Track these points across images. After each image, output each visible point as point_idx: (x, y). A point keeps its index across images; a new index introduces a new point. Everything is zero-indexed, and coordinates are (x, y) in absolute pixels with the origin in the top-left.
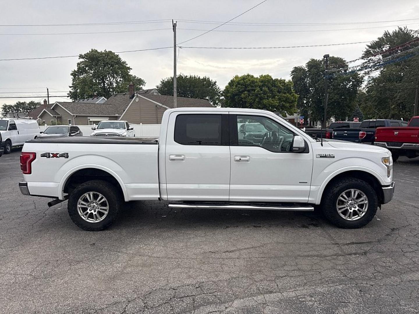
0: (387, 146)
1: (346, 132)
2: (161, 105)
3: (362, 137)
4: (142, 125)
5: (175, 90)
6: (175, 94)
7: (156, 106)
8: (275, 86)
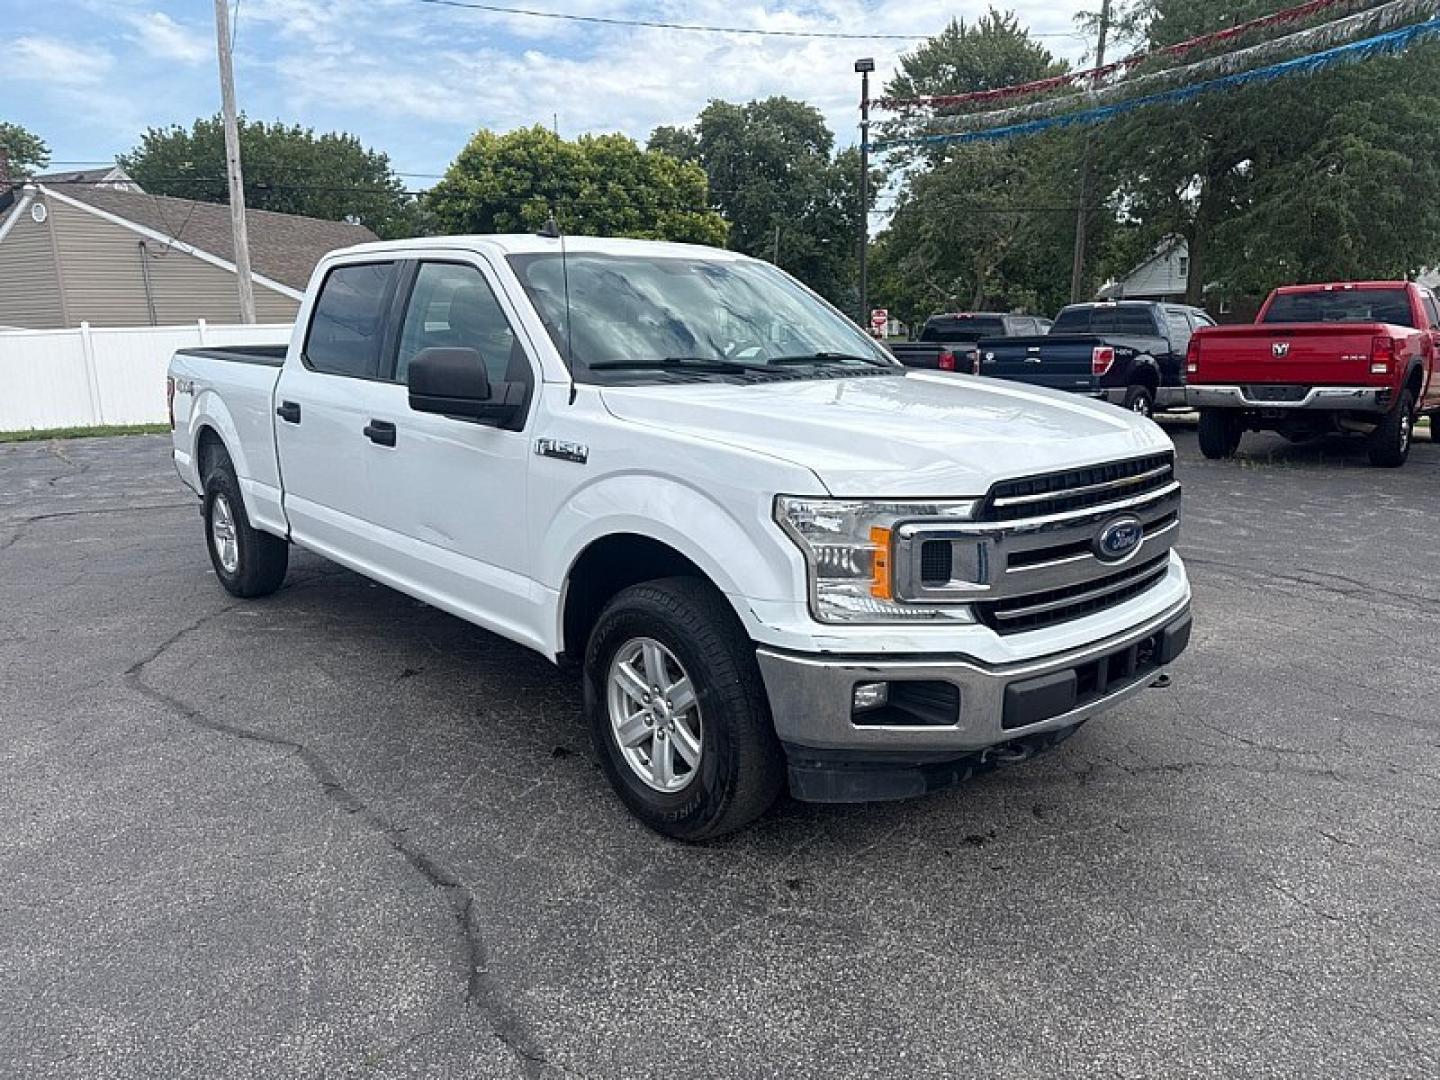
0: (1243, 398)
1: (1037, 349)
2: (165, 240)
3: (1103, 367)
4: (90, 333)
5: (235, 171)
6: (237, 194)
7: (142, 244)
8: (649, 182)
